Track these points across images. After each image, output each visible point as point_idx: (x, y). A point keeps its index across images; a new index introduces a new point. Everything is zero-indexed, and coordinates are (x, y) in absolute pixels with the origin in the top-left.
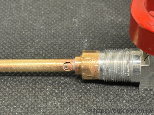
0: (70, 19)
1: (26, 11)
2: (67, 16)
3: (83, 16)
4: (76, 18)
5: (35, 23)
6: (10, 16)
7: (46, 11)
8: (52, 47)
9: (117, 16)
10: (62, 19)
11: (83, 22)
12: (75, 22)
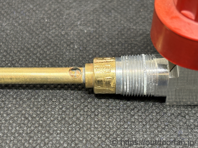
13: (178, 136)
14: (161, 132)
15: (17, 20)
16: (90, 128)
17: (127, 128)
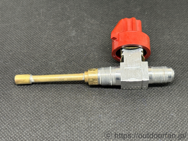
0: (66, 20)
1: (43, 16)
2: (65, 18)
3: (73, 19)
4: (69, 20)
5: (48, 22)
6: (34, 19)
7: (54, 16)
8: (56, 34)
9: (91, 19)
10: (62, 20)
11: (73, 22)
12: (69, 22)
13: (99, 117)
14: (91, 116)
15: (26, 67)
16: (59, 116)
17: (76, 115)
